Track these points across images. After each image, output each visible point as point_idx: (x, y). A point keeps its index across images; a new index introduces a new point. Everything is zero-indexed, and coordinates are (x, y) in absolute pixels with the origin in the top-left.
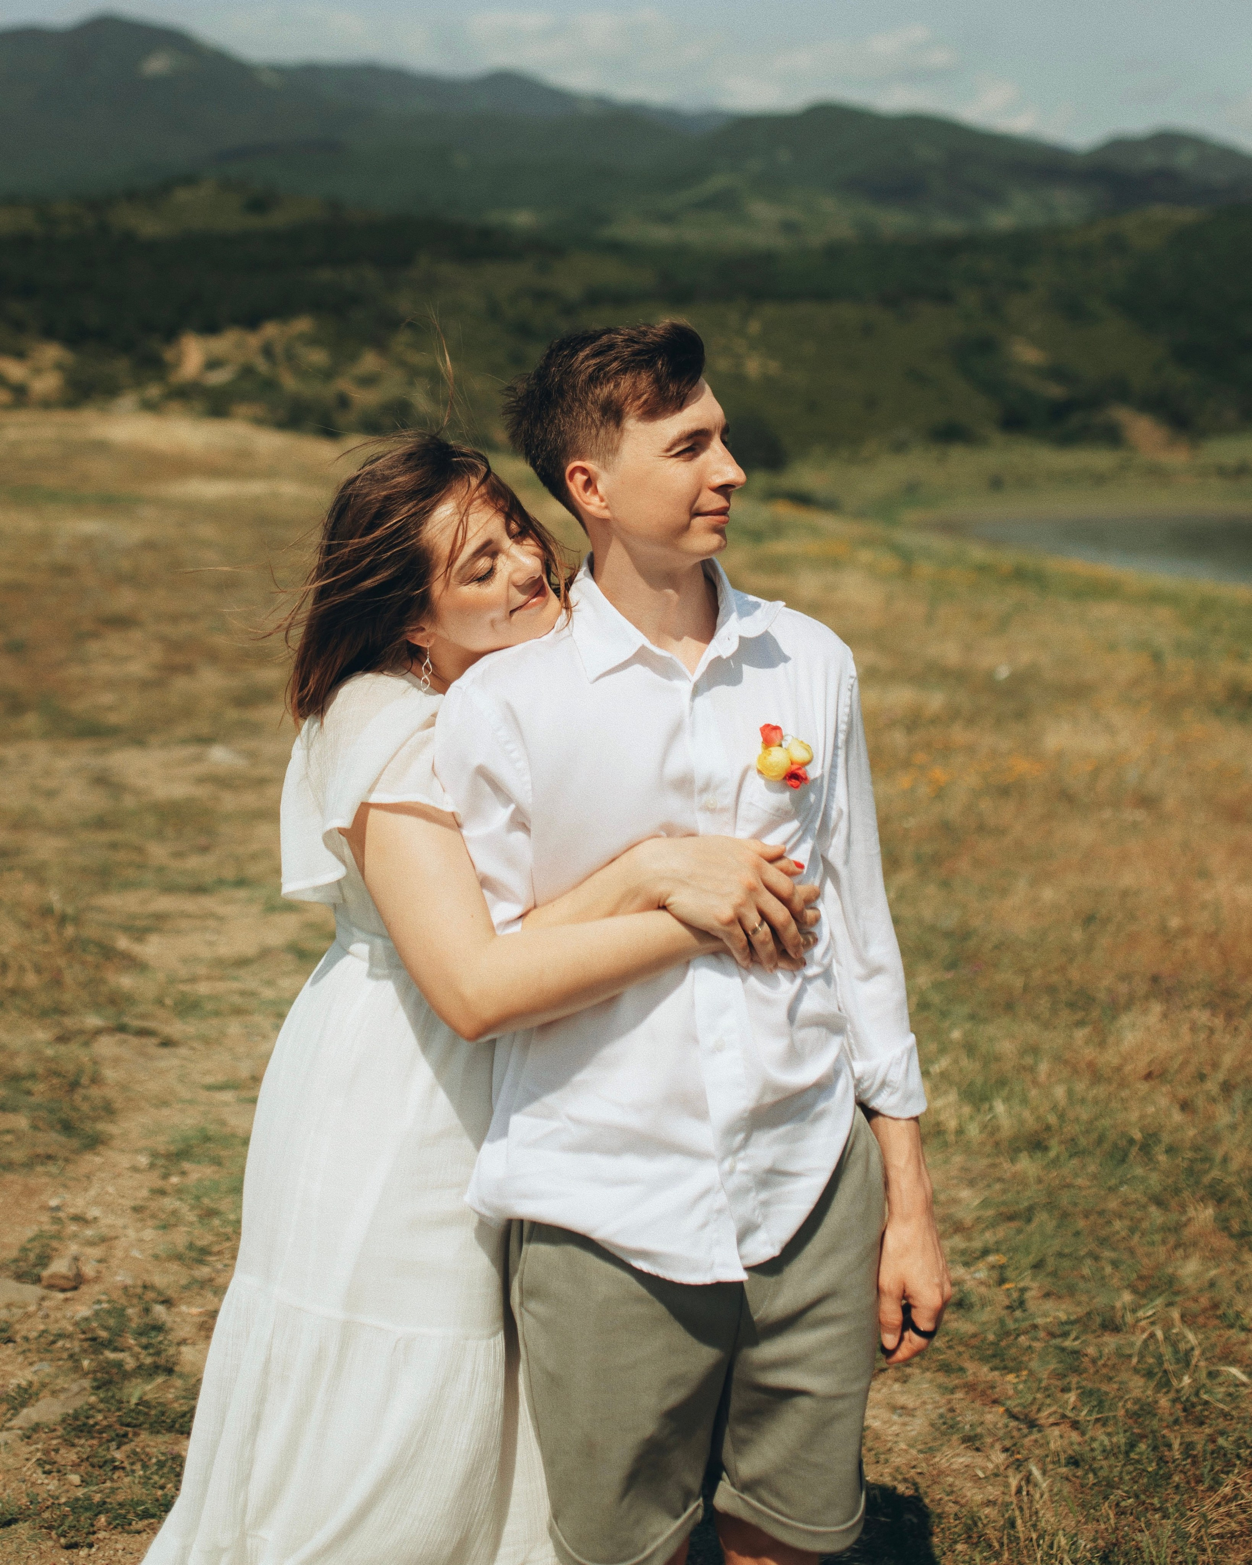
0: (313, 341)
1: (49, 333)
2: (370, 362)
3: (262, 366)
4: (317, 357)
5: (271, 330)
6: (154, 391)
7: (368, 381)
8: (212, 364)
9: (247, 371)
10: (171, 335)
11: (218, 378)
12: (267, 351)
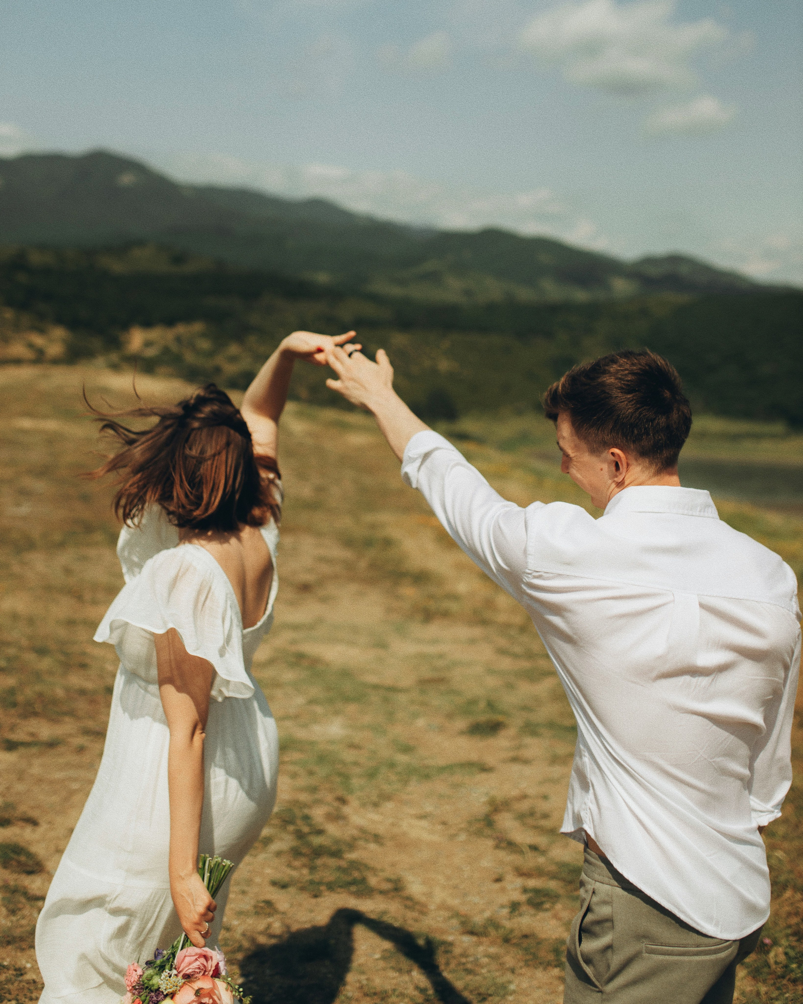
0: (203, 335)
1: (59, 321)
2: (234, 349)
3: (174, 348)
4: (205, 345)
5: (181, 329)
6: (114, 357)
7: (233, 359)
8: (148, 344)
9: (166, 351)
10: (126, 326)
11: (151, 352)
12: (178, 339)
